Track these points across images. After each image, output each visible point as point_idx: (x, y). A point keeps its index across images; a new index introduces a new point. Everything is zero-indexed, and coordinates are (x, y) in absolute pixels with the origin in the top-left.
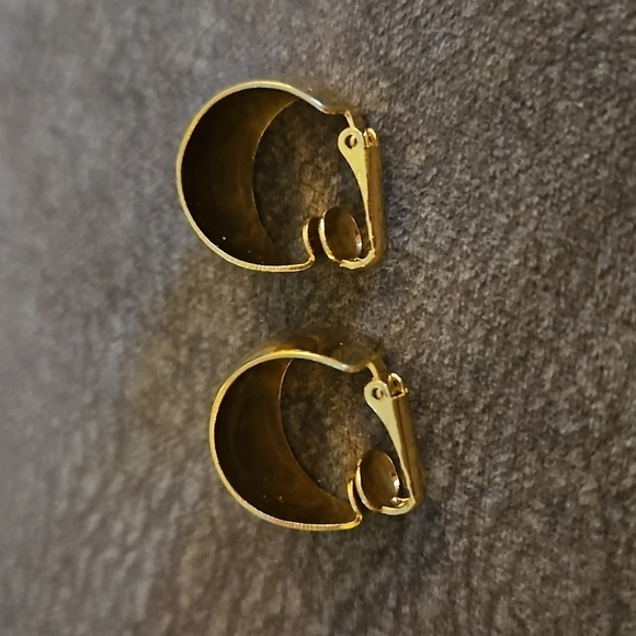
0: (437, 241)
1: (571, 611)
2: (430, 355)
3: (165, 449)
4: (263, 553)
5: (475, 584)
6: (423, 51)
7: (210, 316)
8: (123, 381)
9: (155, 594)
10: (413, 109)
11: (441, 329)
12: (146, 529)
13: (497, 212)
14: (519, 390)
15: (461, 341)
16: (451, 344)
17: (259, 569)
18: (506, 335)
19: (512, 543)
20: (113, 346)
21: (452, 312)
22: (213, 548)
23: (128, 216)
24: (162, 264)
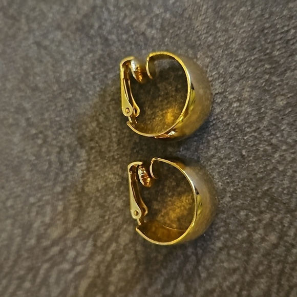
3: (109, 218)
4: (165, 268)
9: (92, 285)
11: (284, 178)
12: (92, 255)
16: (288, 185)
17: (162, 274)
20: (79, 165)
21: (291, 171)
22: (134, 265)
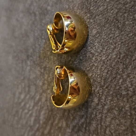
0: (98, 50)
1: (122, 132)
2: (95, 75)
3: (38, 90)
4: (58, 113)
5: (102, 124)
6: (97, 8)
7: (48, 63)
8: (30, 75)
9: (35, 120)
10: (94, 21)
11: (98, 69)
12: (34, 107)
13: (111, 45)
14: (114, 84)
15: (102, 73)
16: (100, 73)
17: (57, 117)
18: (112, 72)
19: (111, 116)
20: (28, 67)
21: (100, 66)
22: (48, 112)
23: (32, 40)
24: (38, 50)
